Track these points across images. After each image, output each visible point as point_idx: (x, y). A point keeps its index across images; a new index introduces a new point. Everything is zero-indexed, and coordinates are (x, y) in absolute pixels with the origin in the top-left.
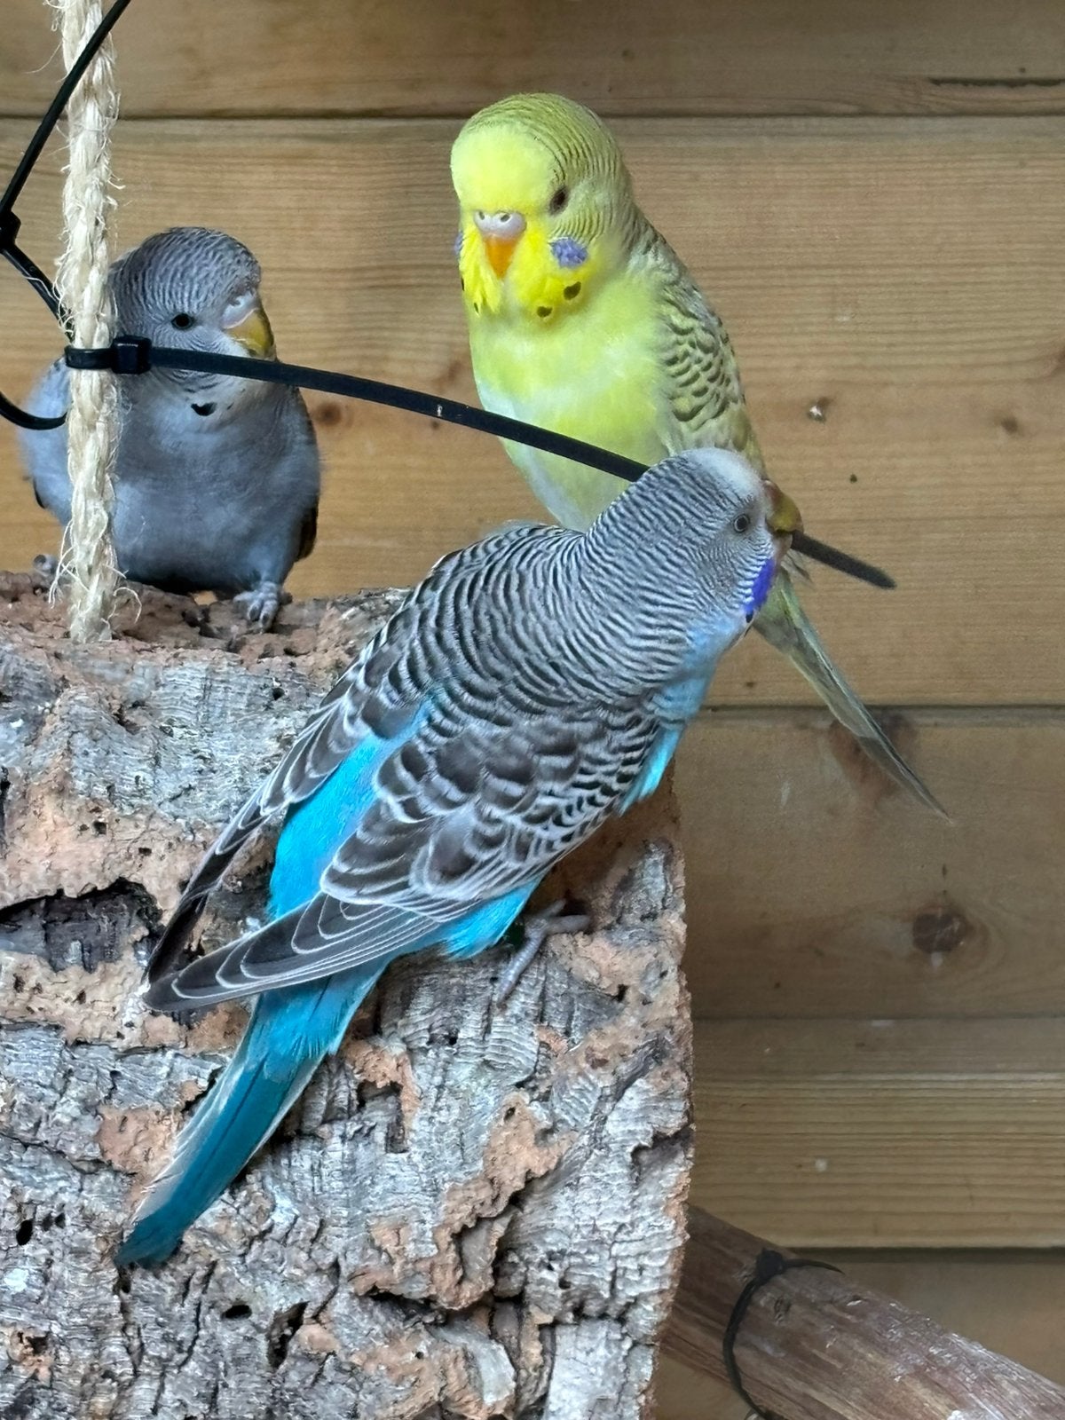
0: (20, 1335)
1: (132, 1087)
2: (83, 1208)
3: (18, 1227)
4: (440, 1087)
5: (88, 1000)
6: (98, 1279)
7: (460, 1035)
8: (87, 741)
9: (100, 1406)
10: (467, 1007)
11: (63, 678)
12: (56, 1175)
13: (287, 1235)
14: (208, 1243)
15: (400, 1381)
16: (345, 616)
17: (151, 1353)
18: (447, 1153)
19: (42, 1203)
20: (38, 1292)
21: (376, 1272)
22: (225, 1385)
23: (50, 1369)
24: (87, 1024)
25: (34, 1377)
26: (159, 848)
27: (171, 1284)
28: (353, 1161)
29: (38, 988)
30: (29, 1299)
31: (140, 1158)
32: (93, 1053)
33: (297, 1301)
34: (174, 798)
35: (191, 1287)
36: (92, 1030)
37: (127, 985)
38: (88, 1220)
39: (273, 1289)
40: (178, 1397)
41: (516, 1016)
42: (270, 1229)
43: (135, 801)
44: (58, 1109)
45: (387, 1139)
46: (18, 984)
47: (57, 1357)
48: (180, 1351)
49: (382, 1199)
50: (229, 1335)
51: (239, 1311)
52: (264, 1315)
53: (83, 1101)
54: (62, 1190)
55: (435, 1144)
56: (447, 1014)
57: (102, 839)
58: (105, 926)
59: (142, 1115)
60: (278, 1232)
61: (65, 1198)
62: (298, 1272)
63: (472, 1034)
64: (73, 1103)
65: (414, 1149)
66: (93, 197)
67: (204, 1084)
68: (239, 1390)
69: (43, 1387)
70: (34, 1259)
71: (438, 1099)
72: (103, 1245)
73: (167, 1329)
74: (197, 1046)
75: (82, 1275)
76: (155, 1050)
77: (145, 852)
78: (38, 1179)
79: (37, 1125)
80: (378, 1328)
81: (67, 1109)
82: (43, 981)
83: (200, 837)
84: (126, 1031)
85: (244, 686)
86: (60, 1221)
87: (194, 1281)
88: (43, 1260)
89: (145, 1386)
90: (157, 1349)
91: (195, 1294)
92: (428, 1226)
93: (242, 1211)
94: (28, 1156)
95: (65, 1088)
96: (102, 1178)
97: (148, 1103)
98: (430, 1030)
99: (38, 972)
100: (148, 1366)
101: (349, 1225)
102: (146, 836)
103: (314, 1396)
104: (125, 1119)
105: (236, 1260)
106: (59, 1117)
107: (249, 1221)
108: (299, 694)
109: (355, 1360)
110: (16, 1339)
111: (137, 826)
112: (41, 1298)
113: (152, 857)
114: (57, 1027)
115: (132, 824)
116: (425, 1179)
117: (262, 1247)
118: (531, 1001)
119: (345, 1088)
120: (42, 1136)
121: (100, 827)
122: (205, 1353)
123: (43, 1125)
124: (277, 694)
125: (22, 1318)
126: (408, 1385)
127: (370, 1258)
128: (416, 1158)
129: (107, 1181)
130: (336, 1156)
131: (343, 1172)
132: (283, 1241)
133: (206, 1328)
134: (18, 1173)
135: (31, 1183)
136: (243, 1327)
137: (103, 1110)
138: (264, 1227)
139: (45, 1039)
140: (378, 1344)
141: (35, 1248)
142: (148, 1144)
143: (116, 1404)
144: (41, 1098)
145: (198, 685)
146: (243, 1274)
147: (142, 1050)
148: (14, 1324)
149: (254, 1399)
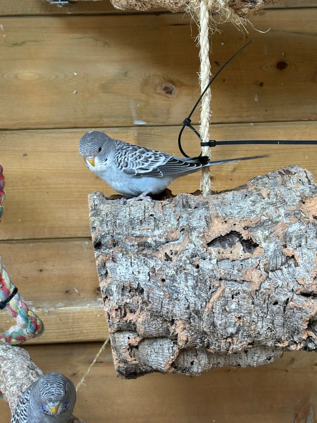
0: (236, 317)
1: (245, 266)
2: (243, 289)
3: (231, 296)
4: (302, 254)
5: (233, 252)
6: (249, 302)
7: (302, 244)
8: (219, 207)
9: (252, 328)
10: (302, 239)
11: (207, 202)
12: (236, 285)
13: (282, 286)
14: (268, 291)
15: (310, 308)
16: (252, 181)
17: (260, 316)
18: (308, 264)
19: (235, 291)
20: (238, 308)
21: (301, 289)
22: (275, 319)
23: (243, 323)
24: (234, 257)
25: (240, 325)
26: (237, 223)
27: (262, 301)
28: (289, 271)
29: (223, 253)
30: (236, 310)
31: (251, 278)
32: (236, 262)
33: (287, 298)
34: (238, 214)
35: (266, 300)
36: (235, 258)
37: (239, 248)
38: (244, 292)
39: (282, 297)
40: (266, 323)
41: (312, 238)
42: (278, 286)
43: (231, 215)
44: (234, 272)
45: (294, 265)
46: (219, 253)
47: (243, 320)
48: (265, 314)
49: (298, 275)
50: (275, 308)
51: (276, 303)
52: (282, 302)
53: (238, 270)
54: (238, 287)
55: (304, 264)
56: (298, 241)
57: (226, 224)
58: (231, 240)
59: (249, 270)
60: (280, 286)
61: (239, 288)
62: (286, 292)
63: (304, 244)
64: (236, 271)
65: (301, 265)
66: (207, 114)
67: (258, 263)
68: (278, 319)
69: (242, 327)
70: (236, 302)
71: (302, 256)
72: (248, 296)
73: (262, 310)
74: (255, 257)
75: (246, 302)
76: (247, 259)
77: (235, 225)
78: (233, 286)
79: (231, 276)
80: (303, 300)
81: (235, 272)
82: (223, 251)
83: (245, 219)
84: (241, 256)
85: (240, 196)
86: (239, 293)
87: (266, 299)
88: (237, 301)
89: (260, 323)
90: (261, 315)
91: (267, 302)
92: (309, 278)
93: (273, 284)
94: (230, 282)
95: (234, 268)
96: (245, 283)
97: (249, 268)
98: (296, 245)
99: (222, 250)
100: (260, 319)
101: (293, 282)
102: (234, 222)
103: (292, 317)
104: (246, 272)
105: (274, 293)
106: (234, 274)
107: (274, 285)
108: (250, 195)
109: (300, 307)
110: (235, 318)
111: (232, 220)
112: (238, 309)
113: (236, 225)
114: (228, 259)
115: (231, 220)
116: (305, 270)
117: (278, 289)
118: (314, 234)
119: (284, 258)
120: (232, 278)
121: (226, 222)
122: (270, 313)
123: (232, 276)
124: (246, 195)
125: (236, 314)
126: (312, 309)
127: (299, 287)
128: (302, 267)
129: (246, 284)
130: (286, 271)
131: (288, 273)
132: (281, 287)
133: (270, 308)
134: (229, 286)
135: (232, 287)
136: (277, 306)
137: (242, 271)
138: (277, 286)
139: (227, 261)
140: (305, 302)
141: (235, 300)
142: (251, 276)
143: (255, 327)
144: (230, 271)
145: (231, 197)
146: (276, 295)
147: (245, 259)
148: (234, 315)
149: (281, 321)
